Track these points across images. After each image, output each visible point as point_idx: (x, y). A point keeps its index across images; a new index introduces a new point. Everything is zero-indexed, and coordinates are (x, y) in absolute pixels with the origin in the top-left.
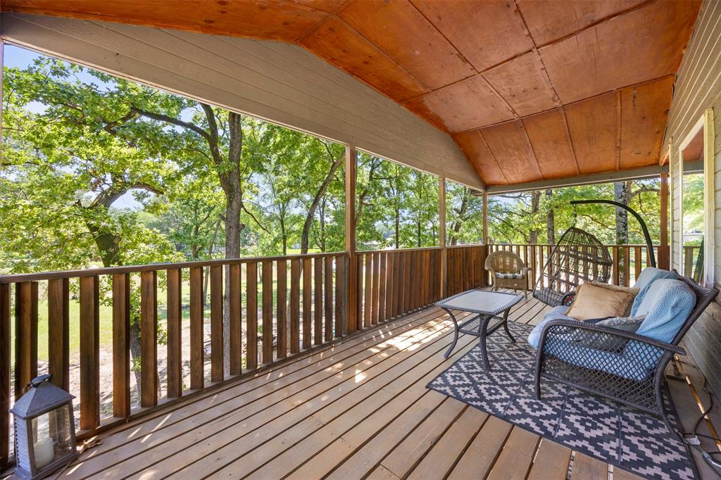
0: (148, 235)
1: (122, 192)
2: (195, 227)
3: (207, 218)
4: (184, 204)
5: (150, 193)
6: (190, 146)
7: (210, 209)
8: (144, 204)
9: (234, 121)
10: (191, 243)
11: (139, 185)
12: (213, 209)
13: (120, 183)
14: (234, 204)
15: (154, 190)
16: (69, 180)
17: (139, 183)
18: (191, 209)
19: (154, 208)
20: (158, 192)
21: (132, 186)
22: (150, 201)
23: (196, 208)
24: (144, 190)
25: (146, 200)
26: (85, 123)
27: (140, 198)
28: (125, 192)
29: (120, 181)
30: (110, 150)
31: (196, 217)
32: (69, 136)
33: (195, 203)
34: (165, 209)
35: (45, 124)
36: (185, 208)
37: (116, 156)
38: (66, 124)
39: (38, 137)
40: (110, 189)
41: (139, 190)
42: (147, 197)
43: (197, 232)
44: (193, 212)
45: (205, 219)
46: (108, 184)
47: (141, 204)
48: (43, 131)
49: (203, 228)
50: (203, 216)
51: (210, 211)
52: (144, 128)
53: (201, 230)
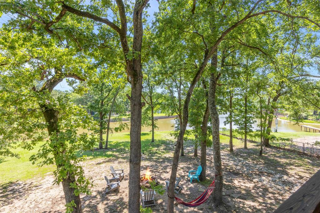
0: (75, 109)
1: (60, 80)
2: (101, 101)
3: (108, 96)
4: (95, 88)
5: (77, 80)
6: (103, 44)
7: (110, 91)
8: (74, 88)
9: (138, 18)
10: (99, 111)
11: (70, 75)
12: (111, 90)
13: (59, 74)
14: (137, 85)
15: (79, 78)
16: (28, 73)
17: (70, 74)
18: (99, 91)
19: (80, 90)
20: (82, 80)
21: (66, 76)
22: (77, 86)
23: (102, 90)
24: (73, 79)
25: (74, 85)
26: (34, 28)
27: (71, 84)
28: (62, 80)
29: (60, 72)
30: (52, 50)
31: (102, 95)
32: (25, 39)
33: (101, 87)
34: (86, 91)
35: (9, 31)
36: (95, 90)
37: (56, 54)
38: (23, 31)
39: (6, 41)
40: (52, 78)
41: (71, 79)
42: (75, 83)
43: (102, 105)
44: (100, 93)
45: (107, 97)
46: (52, 75)
47: (72, 88)
48: (9, 37)
49: (105, 102)
50: (106, 94)
51: (109, 92)
52: (72, 29)
53: (104, 103)
